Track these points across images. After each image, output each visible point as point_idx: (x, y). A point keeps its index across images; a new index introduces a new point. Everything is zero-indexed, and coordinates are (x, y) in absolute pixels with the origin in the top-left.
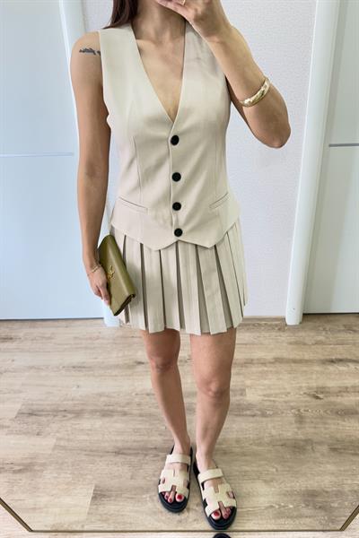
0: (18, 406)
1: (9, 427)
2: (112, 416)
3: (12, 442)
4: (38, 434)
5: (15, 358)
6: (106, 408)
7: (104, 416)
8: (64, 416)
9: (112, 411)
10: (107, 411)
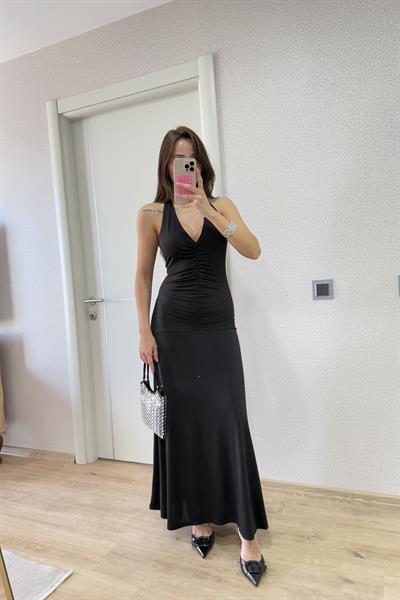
0: (112, 545)
1: (98, 563)
2: (205, 578)
3: (96, 578)
4: (122, 578)
5: (126, 498)
6: (201, 569)
7: (196, 576)
8: (154, 566)
9: (205, 573)
10: (202, 572)
